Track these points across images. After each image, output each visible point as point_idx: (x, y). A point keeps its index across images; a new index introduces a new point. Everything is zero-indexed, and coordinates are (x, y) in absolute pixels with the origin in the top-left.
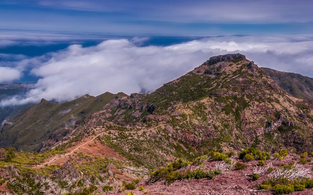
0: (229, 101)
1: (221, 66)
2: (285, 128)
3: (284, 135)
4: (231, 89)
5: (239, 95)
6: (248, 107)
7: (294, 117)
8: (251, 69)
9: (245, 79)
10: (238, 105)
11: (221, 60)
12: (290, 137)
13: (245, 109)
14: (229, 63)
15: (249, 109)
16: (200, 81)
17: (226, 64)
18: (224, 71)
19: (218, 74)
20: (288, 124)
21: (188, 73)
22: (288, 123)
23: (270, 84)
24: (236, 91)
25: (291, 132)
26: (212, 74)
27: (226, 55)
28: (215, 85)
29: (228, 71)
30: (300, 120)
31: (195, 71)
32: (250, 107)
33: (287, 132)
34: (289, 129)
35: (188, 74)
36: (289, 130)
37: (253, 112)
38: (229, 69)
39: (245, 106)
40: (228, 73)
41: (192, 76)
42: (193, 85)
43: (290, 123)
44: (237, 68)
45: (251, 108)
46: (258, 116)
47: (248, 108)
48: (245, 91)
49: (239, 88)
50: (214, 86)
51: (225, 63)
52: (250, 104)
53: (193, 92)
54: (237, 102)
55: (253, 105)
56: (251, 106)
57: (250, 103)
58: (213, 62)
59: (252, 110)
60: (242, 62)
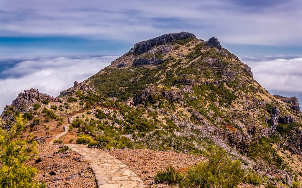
0: (207, 93)
1: (161, 51)
2: (285, 127)
3: (287, 137)
4: (202, 75)
5: (215, 84)
6: (235, 99)
7: (287, 110)
8: (218, 47)
9: (216, 59)
10: (221, 98)
11: (156, 43)
12: (296, 137)
13: (233, 103)
14: (173, 46)
15: (238, 102)
16: (132, 76)
17: (168, 48)
18: (169, 57)
19: (161, 62)
20: (287, 120)
21: (102, 70)
22: (287, 118)
23: (244, 69)
24: (210, 78)
25: (294, 131)
26: (150, 64)
27: (164, 36)
28: (164, 77)
29: (177, 56)
30: (295, 114)
31: (114, 65)
32: (238, 99)
33: (290, 133)
34: (290, 126)
35: (103, 72)
36: (290, 128)
37: (245, 106)
38: (178, 53)
39: (231, 99)
40: (178, 59)
41: (110, 73)
42: (121, 84)
43: (288, 119)
44: (190, 50)
45: (241, 101)
46: (253, 111)
47: (236, 101)
48: (222, 76)
49: (212, 72)
50: (162, 78)
51: (166, 47)
52: (236, 95)
53: (124, 94)
54: (218, 94)
55: (241, 96)
56: (238, 97)
57: (236, 93)
58: (144, 48)
59: (242, 103)
60: (193, 43)
